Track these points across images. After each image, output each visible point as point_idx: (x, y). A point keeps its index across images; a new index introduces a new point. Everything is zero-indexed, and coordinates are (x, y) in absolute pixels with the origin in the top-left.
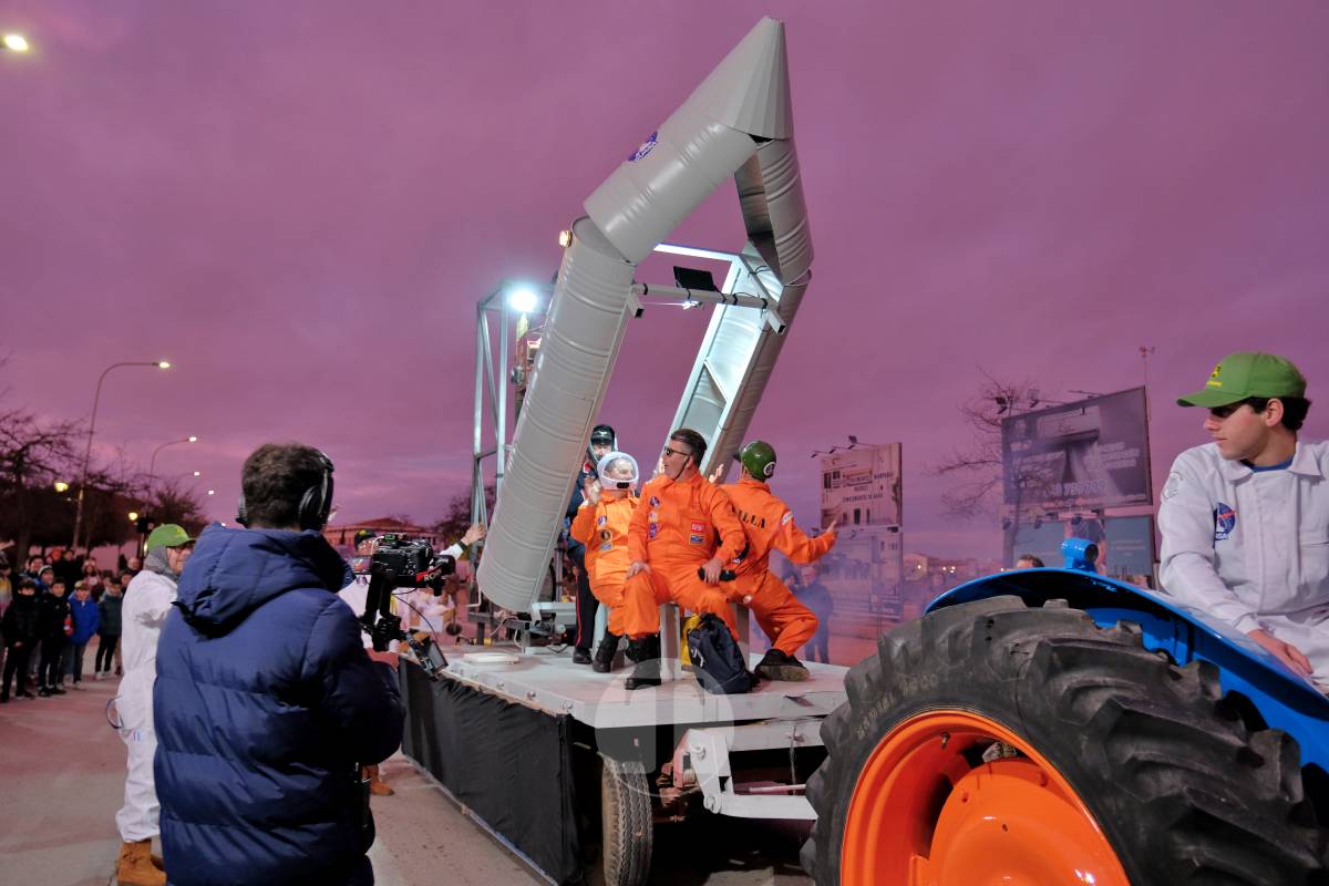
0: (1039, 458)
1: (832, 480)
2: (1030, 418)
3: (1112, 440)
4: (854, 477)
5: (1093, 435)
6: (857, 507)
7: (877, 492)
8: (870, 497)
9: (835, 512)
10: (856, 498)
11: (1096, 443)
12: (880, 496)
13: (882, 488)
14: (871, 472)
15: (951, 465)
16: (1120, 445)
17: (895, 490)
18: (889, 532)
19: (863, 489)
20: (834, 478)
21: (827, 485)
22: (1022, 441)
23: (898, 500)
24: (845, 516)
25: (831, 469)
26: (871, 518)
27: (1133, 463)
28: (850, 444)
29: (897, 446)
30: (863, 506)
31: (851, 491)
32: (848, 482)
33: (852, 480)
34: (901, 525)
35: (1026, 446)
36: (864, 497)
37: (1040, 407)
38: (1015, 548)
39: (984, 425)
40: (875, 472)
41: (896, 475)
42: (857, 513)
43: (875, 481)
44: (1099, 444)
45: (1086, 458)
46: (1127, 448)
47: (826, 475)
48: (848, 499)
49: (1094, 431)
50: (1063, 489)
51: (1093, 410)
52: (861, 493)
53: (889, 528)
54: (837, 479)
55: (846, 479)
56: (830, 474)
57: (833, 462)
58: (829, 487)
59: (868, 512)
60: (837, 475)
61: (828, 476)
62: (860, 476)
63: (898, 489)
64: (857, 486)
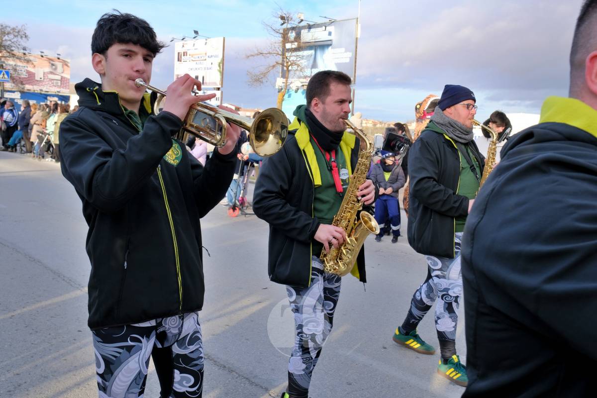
0: (300, 53)
1: (183, 57)
2: (298, 30)
3: (340, 46)
4: (196, 56)
5: (329, 43)
6: (197, 74)
7: (209, 66)
8: (205, 69)
10: (196, 69)
11: (330, 48)
12: (211, 68)
13: (212, 64)
14: (206, 54)
15: (253, 54)
16: (343, 50)
17: (219, 66)
18: (216, 91)
19: (201, 63)
20: (184, 55)
21: (179, 60)
22: (292, 42)
23: (222, 72)
25: (182, 51)
26: (205, 82)
27: (348, 60)
28: (194, 35)
29: (223, 39)
30: (200, 74)
31: (193, 65)
32: (193, 59)
33: (195, 58)
35: (294, 46)
36: (201, 68)
37: (303, 24)
38: (283, 102)
39: (273, 33)
41: (221, 57)
43: (207, 59)
44: (332, 48)
45: (324, 55)
46: (346, 51)
47: (179, 53)
48: (191, 69)
49: (331, 40)
50: (311, 72)
51: (330, 28)
52: (199, 66)
53: (215, 88)
54: (185, 57)
55: (191, 56)
56: (181, 53)
57: (183, 46)
58: (181, 61)
59: (203, 78)
60: (185, 54)
61: (180, 54)
62: (199, 56)
63: (221, 65)
64: (197, 62)
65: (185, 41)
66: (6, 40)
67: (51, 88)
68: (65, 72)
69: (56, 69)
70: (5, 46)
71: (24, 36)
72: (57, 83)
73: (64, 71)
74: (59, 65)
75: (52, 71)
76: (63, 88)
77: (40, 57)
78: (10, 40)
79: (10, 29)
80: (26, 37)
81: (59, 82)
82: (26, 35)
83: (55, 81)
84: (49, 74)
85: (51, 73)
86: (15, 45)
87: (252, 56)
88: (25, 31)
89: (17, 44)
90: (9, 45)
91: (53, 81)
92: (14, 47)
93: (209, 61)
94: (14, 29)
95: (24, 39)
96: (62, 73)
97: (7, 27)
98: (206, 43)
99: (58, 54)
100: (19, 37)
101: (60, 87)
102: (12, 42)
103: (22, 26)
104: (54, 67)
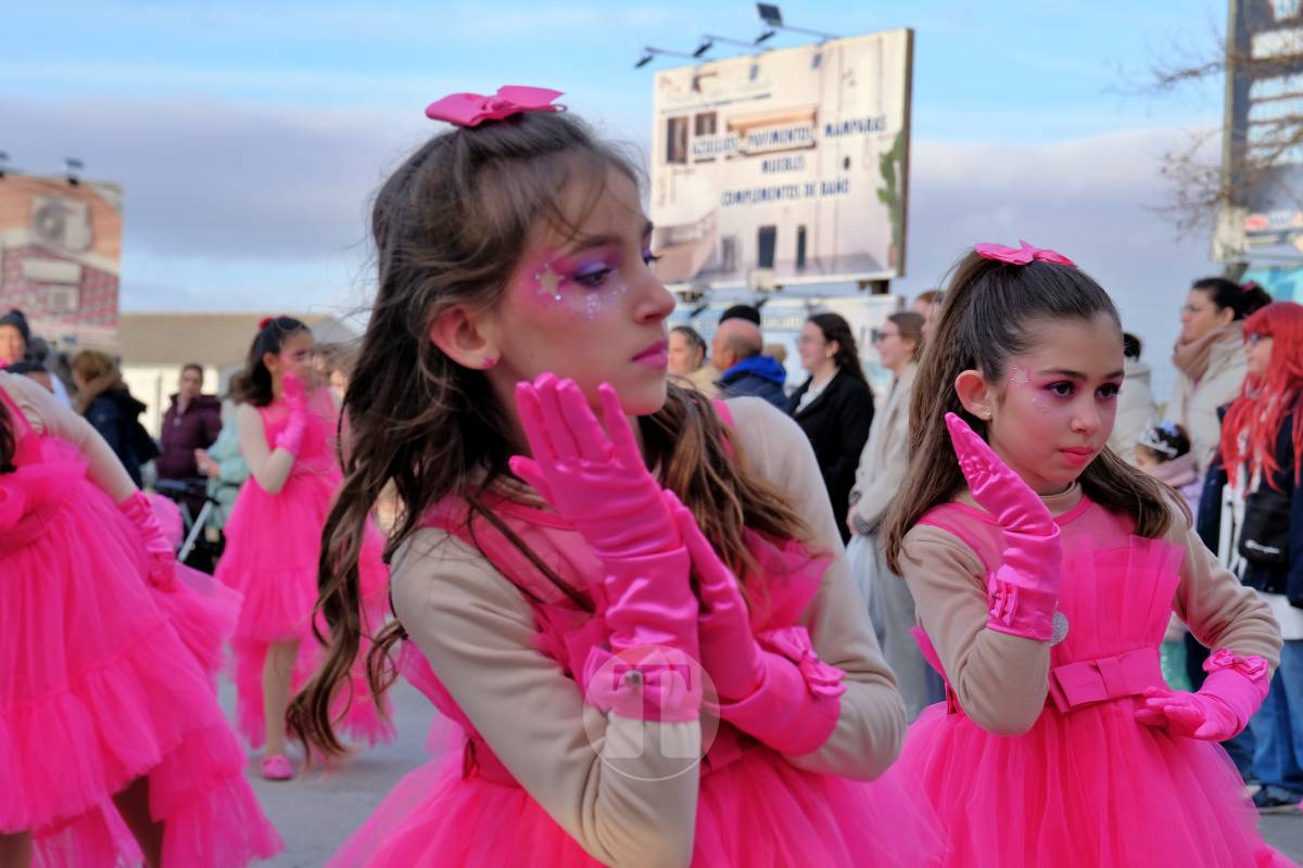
1: (692, 140)
4: (760, 131)
6: (767, 222)
7: (833, 173)
8: (810, 190)
9: (699, 234)
10: (764, 194)
12: (840, 187)
13: (847, 163)
14: (814, 117)
15: (1196, 64)
17: (887, 171)
18: (866, 297)
19: (788, 166)
20: (699, 131)
21: (675, 154)
23: (898, 201)
24: (729, 246)
25: (689, 106)
26: (810, 253)
28: (761, 26)
29: (902, 38)
30: (785, 218)
31: (749, 174)
32: (744, 144)
33: (757, 140)
34: (902, 273)
36: (792, 190)
40: (824, 120)
41: (895, 124)
42: (767, 238)
43: (824, 140)
47: (672, 123)
48: (739, 197)
52: (782, 179)
53: (862, 285)
54: (707, 137)
55: (735, 134)
56: (685, 120)
57: (696, 86)
58: (683, 160)
59: (802, 236)
60: (707, 124)
61: (679, 127)
62: (779, 128)
63: (897, 166)
64: (770, 158)
65: (710, 61)
68: (104, 244)
69: (57, 232)
72: (62, 299)
73: (93, 239)
74: (75, 211)
75: (39, 240)
76: (90, 320)
81: (73, 292)
83: (53, 290)
84: (26, 257)
85: (37, 251)
87: (1194, 73)
91: (42, 291)
93: (832, 147)
96: (89, 248)
98: (817, 61)
99: (74, 163)
101: (75, 317)
104: (49, 223)
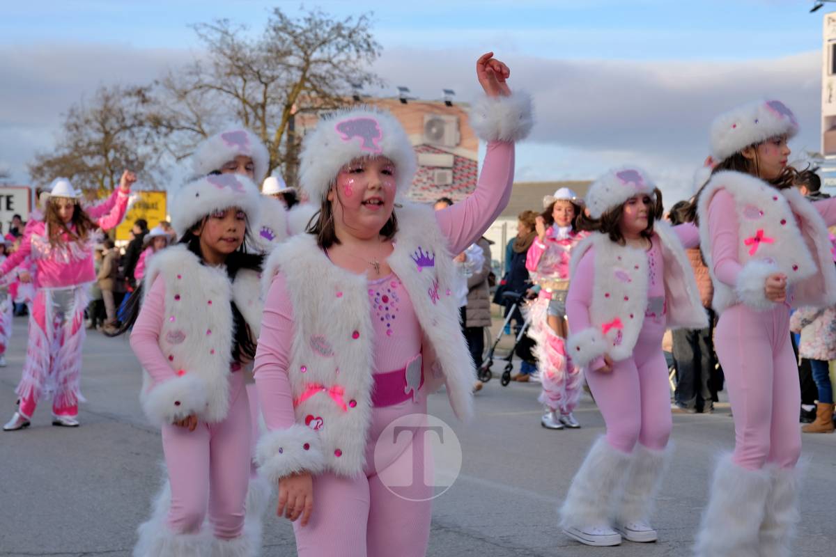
66: (316, 62)
67: (426, 194)
68: (467, 142)
69: (439, 135)
70: (314, 76)
71: (365, 46)
72: (442, 177)
73: (461, 139)
74: (450, 122)
75: (427, 141)
76: (460, 190)
77: (399, 103)
78: (330, 61)
79: (328, 29)
80: (370, 47)
81: (449, 172)
82: (370, 40)
83: (437, 172)
84: (420, 151)
85: (427, 148)
86: (341, 71)
88: (370, 32)
89: (346, 69)
90: (327, 72)
91: (431, 172)
92: (341, 77)
94: (338, 28)
95: (362, 53)
96: (458, 145)
97: (322, 22)
100: (353, 48)
101: (451, 187)
102: (335, 66)
103: (361, 19)
104: (434, 130)
